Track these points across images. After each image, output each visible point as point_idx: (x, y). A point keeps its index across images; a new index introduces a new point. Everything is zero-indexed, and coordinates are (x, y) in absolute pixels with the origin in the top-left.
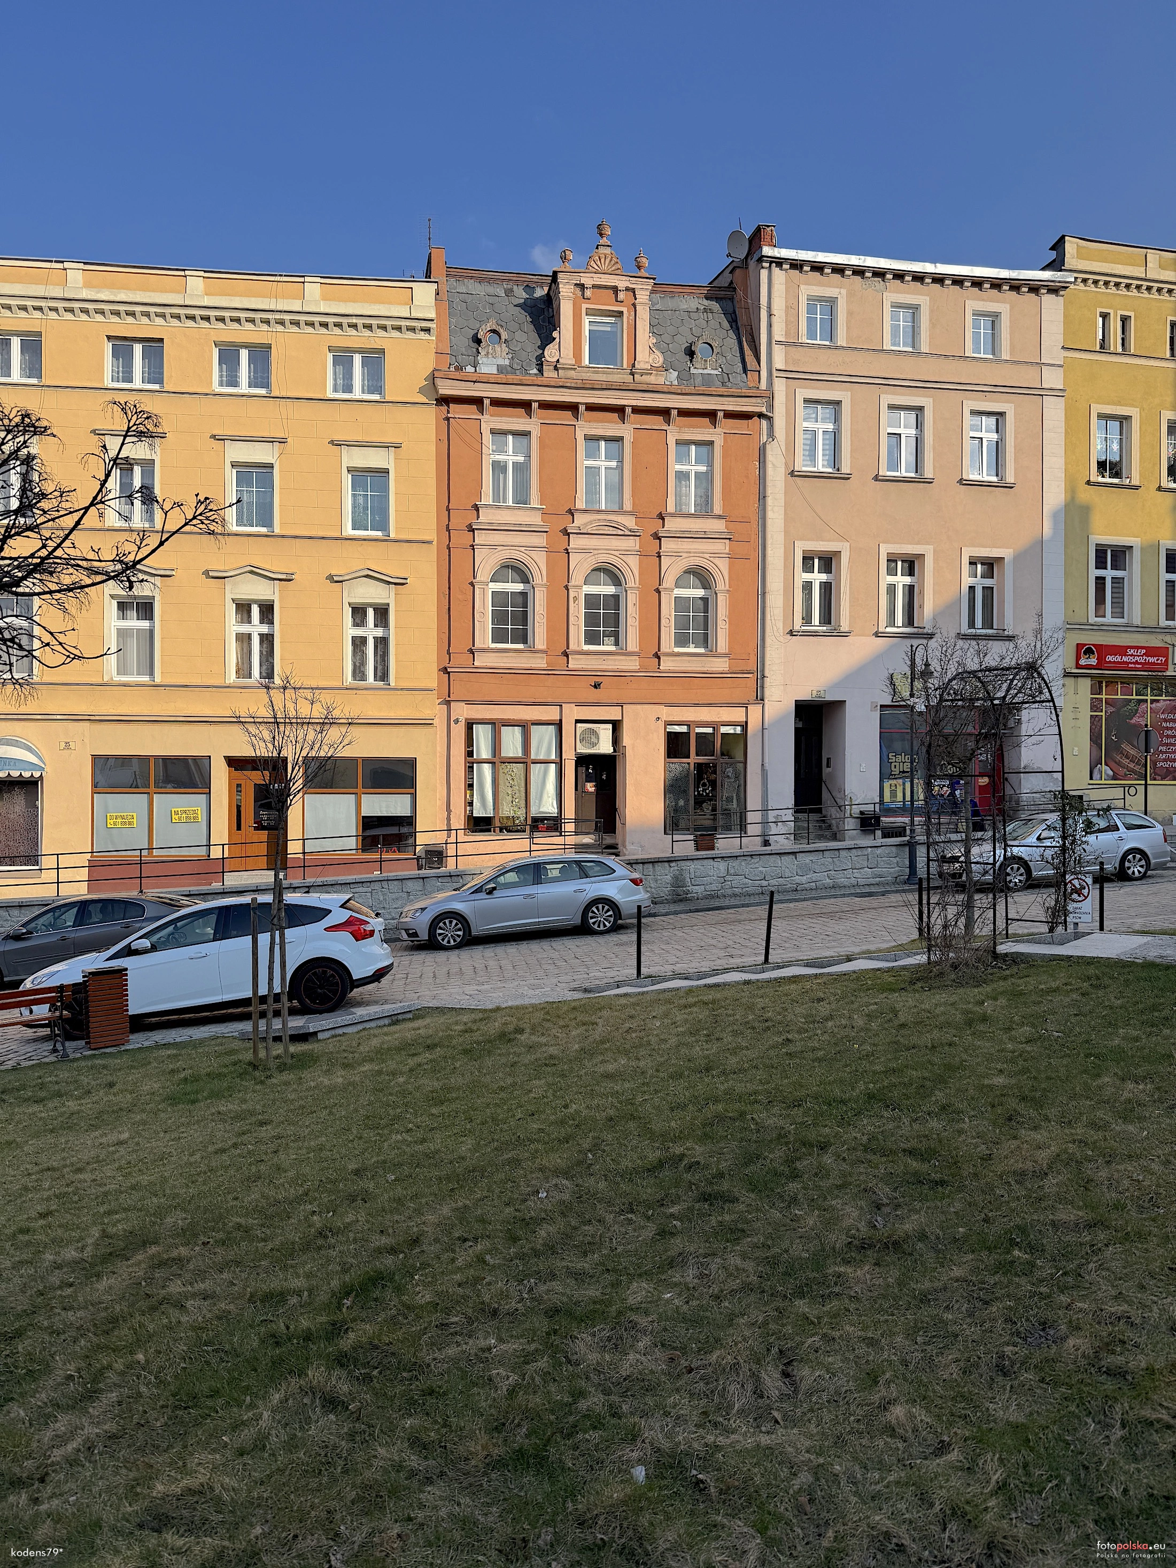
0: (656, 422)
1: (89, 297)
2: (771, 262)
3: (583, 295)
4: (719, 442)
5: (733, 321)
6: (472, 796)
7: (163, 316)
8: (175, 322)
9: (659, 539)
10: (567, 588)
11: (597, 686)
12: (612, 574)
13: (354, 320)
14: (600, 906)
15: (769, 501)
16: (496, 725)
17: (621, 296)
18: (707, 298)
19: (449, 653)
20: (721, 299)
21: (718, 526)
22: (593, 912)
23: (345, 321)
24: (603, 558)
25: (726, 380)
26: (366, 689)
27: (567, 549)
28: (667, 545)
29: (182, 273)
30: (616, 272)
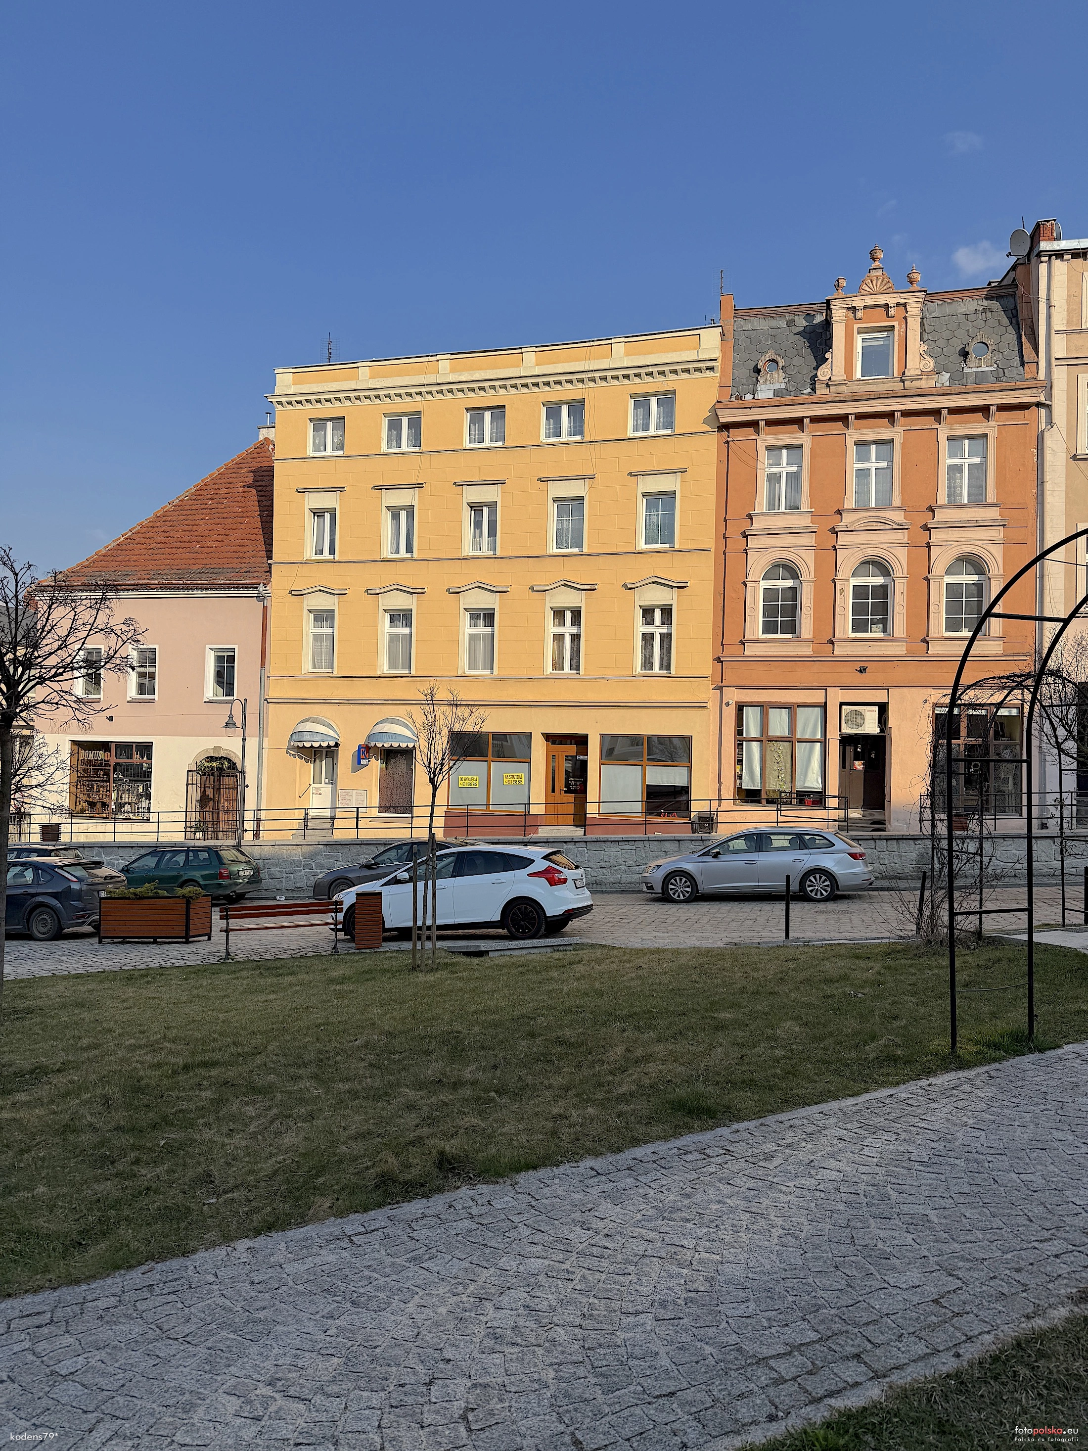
0: (928, 422)
1: (454, 380)
2: (1050, 256)
3: (855, 316)
4: (992, 434)
5: (1014, 317)
6: (741, 770)
7: (505, 387)
8: (514, 391)
9: (929, 530)
10: (834, 581)
11: (862, 671)
12: (882, 567)
13: (650, 369)
14: (818, 876)
15: (1048, 486)
16: (764, 707)
17: (892, 312)
18: (987, 298)
19: (722, 645)
20: (1002, 297)
21: (993, 514)
22: (811, 881)
23: (642, 371)
24: (870, 552)
25: (1001, 374)
26: (652, 677)
27: (834, 546)
28: (936, 536)
29: (519, 351)
30: (887, 291)
